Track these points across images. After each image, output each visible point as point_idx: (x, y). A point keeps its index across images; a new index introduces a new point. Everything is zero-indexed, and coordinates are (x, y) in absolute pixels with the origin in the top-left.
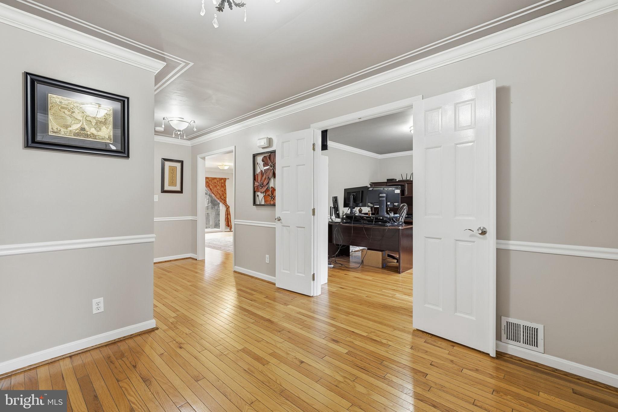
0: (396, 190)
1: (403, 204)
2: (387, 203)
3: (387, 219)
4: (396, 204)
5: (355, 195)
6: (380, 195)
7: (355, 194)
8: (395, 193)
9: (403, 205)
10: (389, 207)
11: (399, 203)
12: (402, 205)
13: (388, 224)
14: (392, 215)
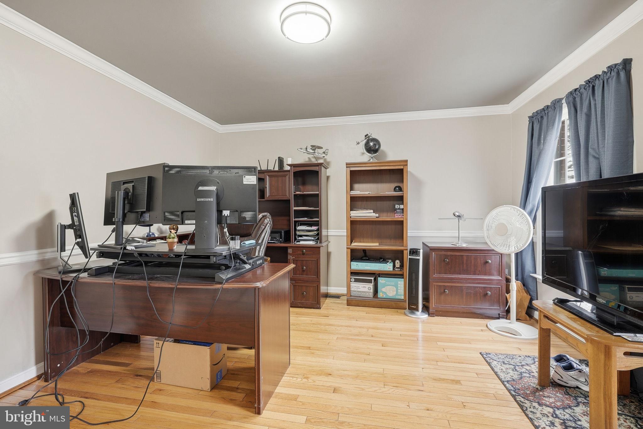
0: (247, 177)
1: (263, 214)
2: (220, 212)
3: (220, 258)
4: (248, 215)
5: (131, 191)
6: (200, 188)
7: (130, 186)
8: (244, 183)
9: (263, 216)
10: (228, 222)
11: (255, 211)
12: (260, 216)
13: (224, 275)
14: (236, 245)
